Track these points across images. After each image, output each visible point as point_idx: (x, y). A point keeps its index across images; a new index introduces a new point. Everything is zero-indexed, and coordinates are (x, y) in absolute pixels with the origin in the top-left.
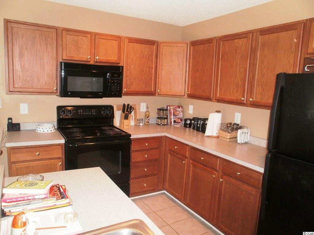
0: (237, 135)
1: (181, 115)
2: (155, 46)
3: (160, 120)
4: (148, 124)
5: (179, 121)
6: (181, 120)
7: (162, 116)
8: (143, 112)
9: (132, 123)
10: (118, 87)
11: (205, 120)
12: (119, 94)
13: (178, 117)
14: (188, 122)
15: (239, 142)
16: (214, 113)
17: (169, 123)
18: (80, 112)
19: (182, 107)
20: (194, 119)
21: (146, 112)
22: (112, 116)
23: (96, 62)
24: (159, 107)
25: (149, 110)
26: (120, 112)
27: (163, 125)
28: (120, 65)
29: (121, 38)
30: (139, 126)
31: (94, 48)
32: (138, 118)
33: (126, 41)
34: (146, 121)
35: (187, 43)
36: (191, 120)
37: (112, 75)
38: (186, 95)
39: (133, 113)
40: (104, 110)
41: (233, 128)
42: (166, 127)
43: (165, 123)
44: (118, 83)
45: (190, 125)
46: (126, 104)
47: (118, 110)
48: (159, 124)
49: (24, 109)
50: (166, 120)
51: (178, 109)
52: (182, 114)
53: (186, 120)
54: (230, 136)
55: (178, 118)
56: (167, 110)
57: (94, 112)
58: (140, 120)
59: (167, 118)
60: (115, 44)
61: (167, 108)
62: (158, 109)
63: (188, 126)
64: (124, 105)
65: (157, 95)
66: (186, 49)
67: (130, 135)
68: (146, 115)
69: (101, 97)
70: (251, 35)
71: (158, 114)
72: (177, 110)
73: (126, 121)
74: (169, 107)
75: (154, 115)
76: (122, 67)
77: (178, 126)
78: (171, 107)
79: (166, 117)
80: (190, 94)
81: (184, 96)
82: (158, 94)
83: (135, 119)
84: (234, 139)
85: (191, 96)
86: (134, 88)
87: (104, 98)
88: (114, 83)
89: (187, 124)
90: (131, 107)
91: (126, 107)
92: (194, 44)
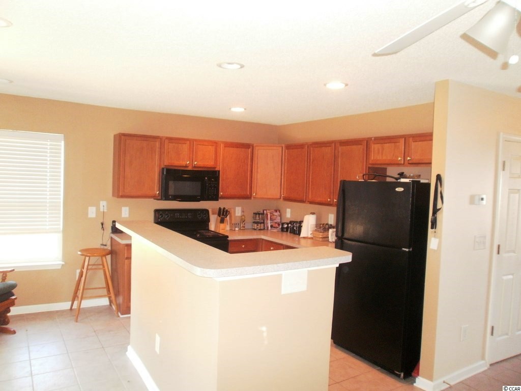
0: (328, 235)
1: (278, 220)
2: (250, 149)
3: (256, 225)
4: (244, 228)
5: (277, 225)
6: (279, 225)
7: (258, 221)
8: (239, 216)
9: (228, 228)
10: (215, 191)
11: (301, 222)
12: (215, 197)
13: (275, 221)
14: (286, 226)
15: (330, 240)
16: (308, 214)
17: (266, 228)
18: (177, 216)
19: (279, 211)
20: (291, 222)
21: (242, 216)
22: (208, 220)
23: (195, 167)
24: (256, 212)
25: (245, 214)
26: (216, 216)
27: (259, 230)
28: (217, 169)
29: (217, 143)
30: (235, 230)
31: (192, 153)
32: (233, 222)
33: (222, 145)
34: (242, 225)
35: (282, 147)
36: (288, 224)
37: (209, 179)
38: (282, 198)
39: (228, 217)
40: (200, 214)
41: (325, 228)
42: (262, 231)
43: (262, 228)
44: (215, 187)
45: (287, 228)
46: (222, 208)
47: (213, 214)
48: (255, 229)
49: (125, 212)
50: (262, 224)
51: (276, 214)
52: (279, 218)
53: (283, 224)
54: (322, 235)
55: (276, 223)
56: (263, 214)
57: (190, 216)
58: (236, 225)
59: (264, 223)
60: (212, 149)
61: (263, 212)
62: (254, 213)
63: (285, 230)
64: (220, 209)
65: (252, 198)
66: (281, 152)
67: (227, 237)
68: (242, 219)
69: (198, 200)
70: (333, 145)
71: (254, 218)
72: (274, 214)
73: (222, 225)
74: (265, 211)
75: (249, 219)
76: (219, 171)
77: (275, 230)
78: (268, 211)
79: (262, 221)
80: (285, 197)
81: (280, 198)
82: (254, 198)
83: (230, 223)
84: (326, 239)
85: (287, 199)
86: (230, 191)
87: (201, 202)
88: (210, 187)
89: (285, 228)
90: (227, 211)
91: (222, 210)
92: (289, 147)
